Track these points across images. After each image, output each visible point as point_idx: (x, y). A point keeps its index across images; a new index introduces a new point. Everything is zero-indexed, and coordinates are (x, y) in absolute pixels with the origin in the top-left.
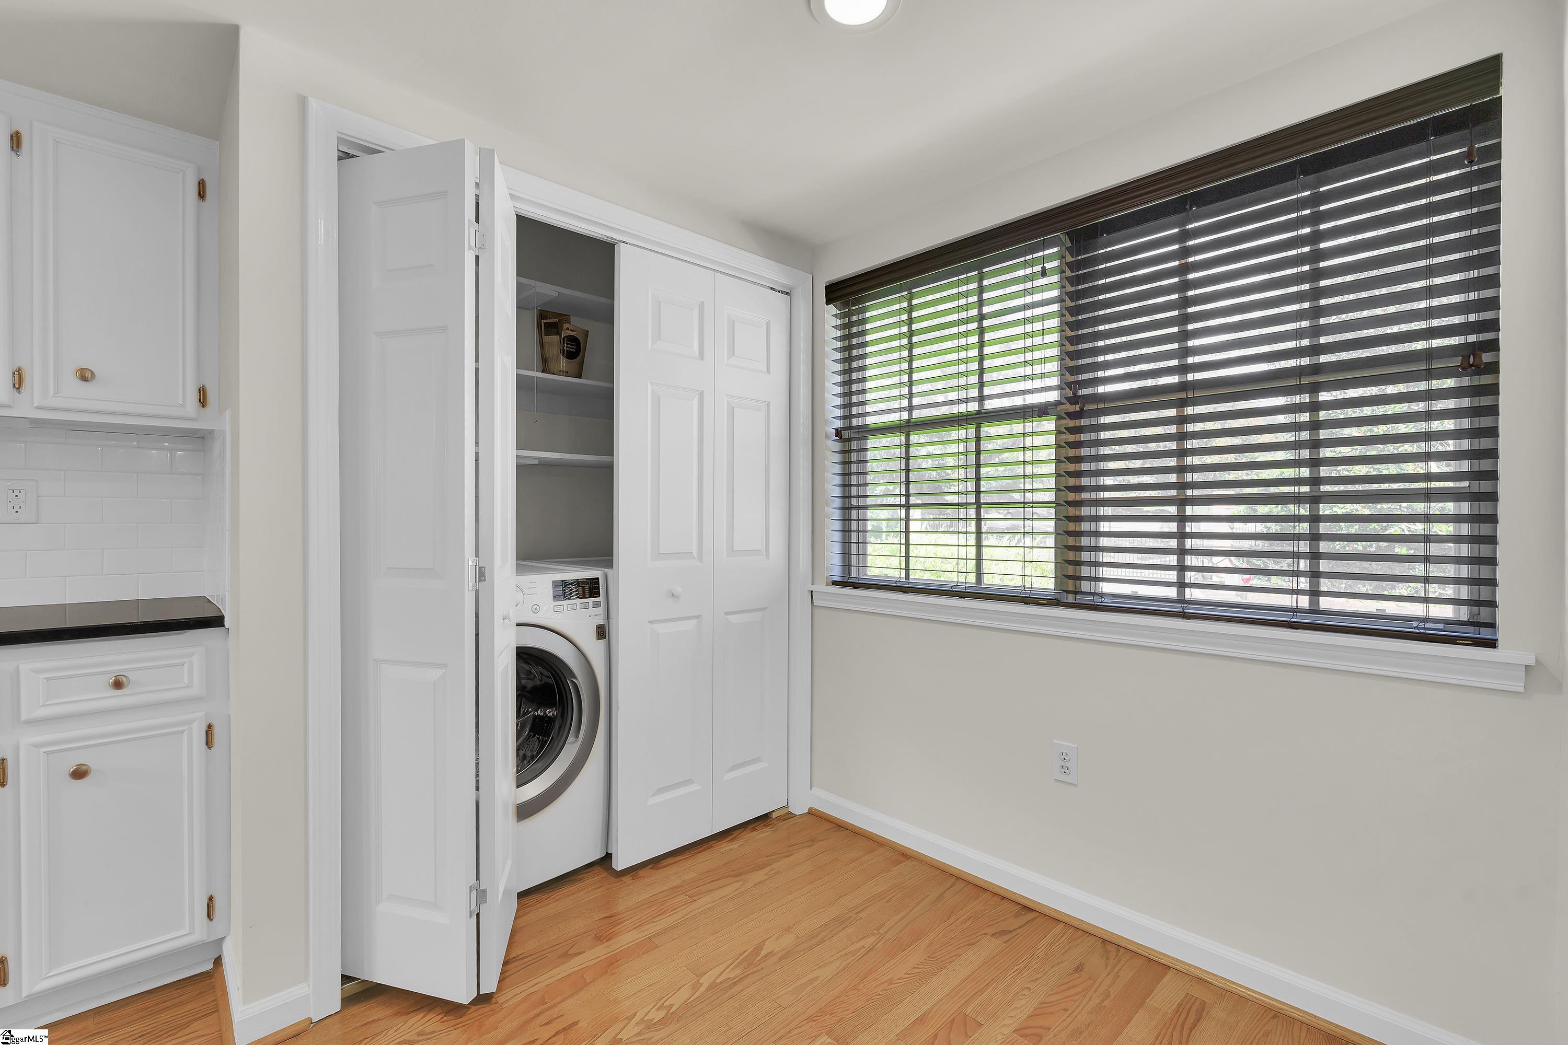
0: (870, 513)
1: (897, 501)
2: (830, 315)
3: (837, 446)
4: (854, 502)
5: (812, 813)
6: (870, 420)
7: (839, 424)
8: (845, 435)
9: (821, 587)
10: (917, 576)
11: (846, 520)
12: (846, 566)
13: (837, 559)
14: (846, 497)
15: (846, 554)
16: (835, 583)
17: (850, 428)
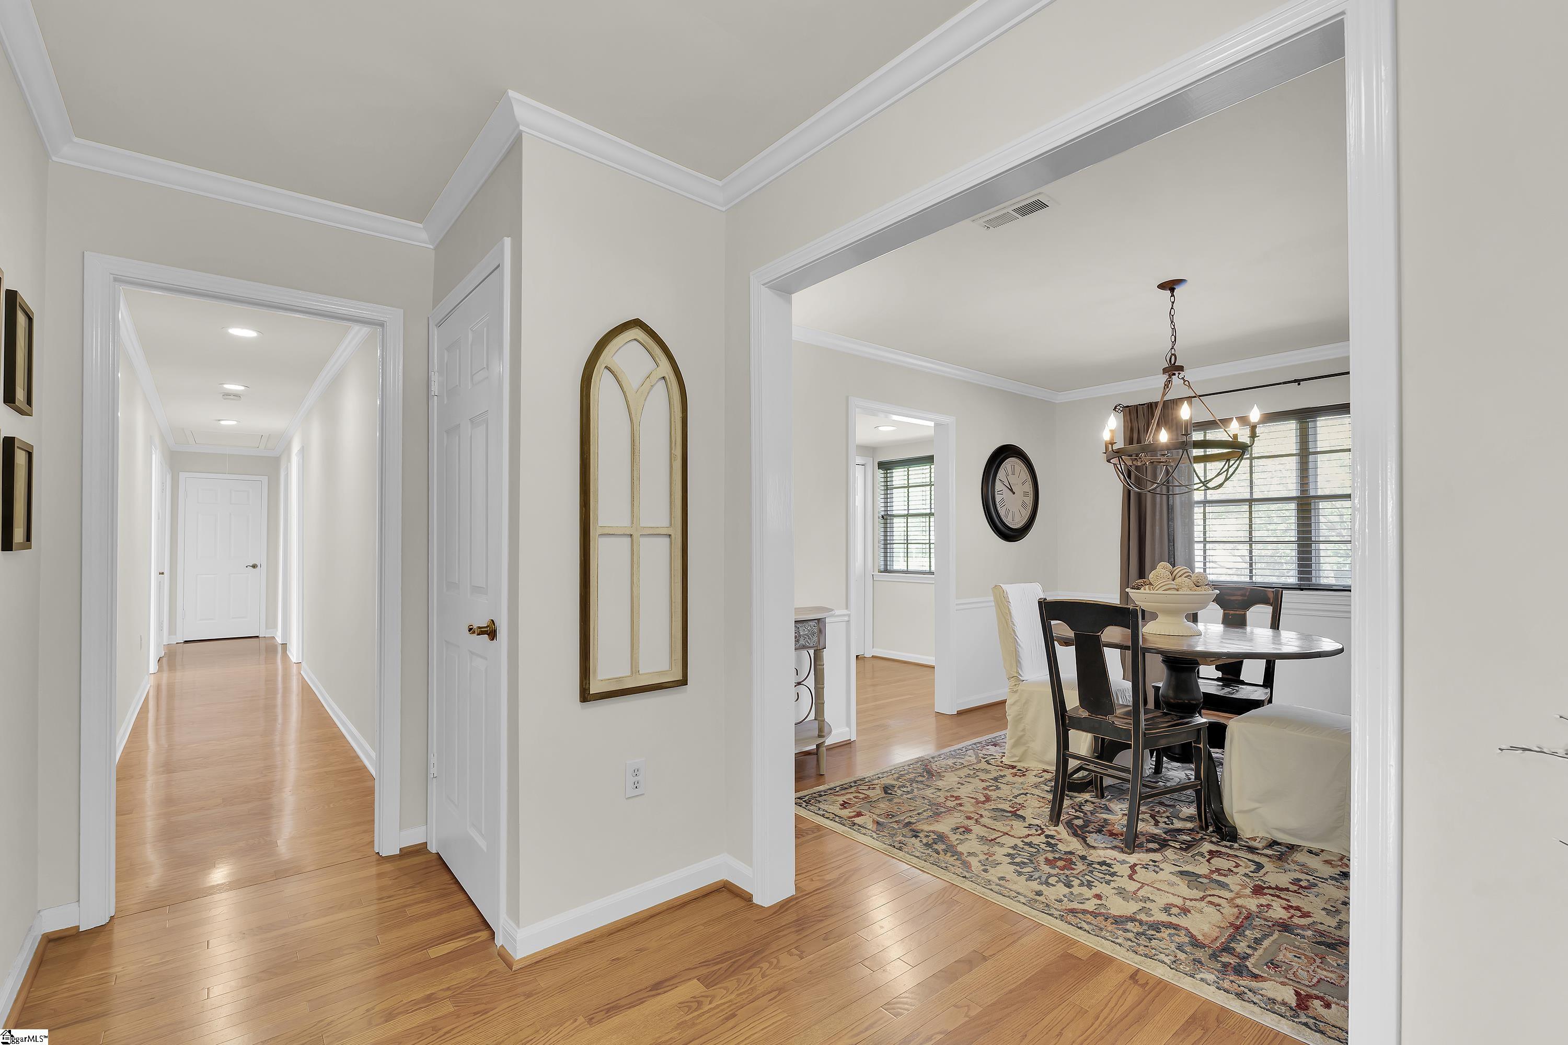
0: (895, 546)
1: (902, 542)
2: (880, 473)
3: (882, 521)
4: (888, 542)
5: (873, 657)
6: (894, 513)
7: (883, 513)
8: (885, 517)
9: (876, 573)
10: (910, 568)
11: (886, 548)
12: (886, 565)
13: (882, 563)
14: (886, 540)
15: (886, 561)
16: (881, 572)
17: (887, 515)
